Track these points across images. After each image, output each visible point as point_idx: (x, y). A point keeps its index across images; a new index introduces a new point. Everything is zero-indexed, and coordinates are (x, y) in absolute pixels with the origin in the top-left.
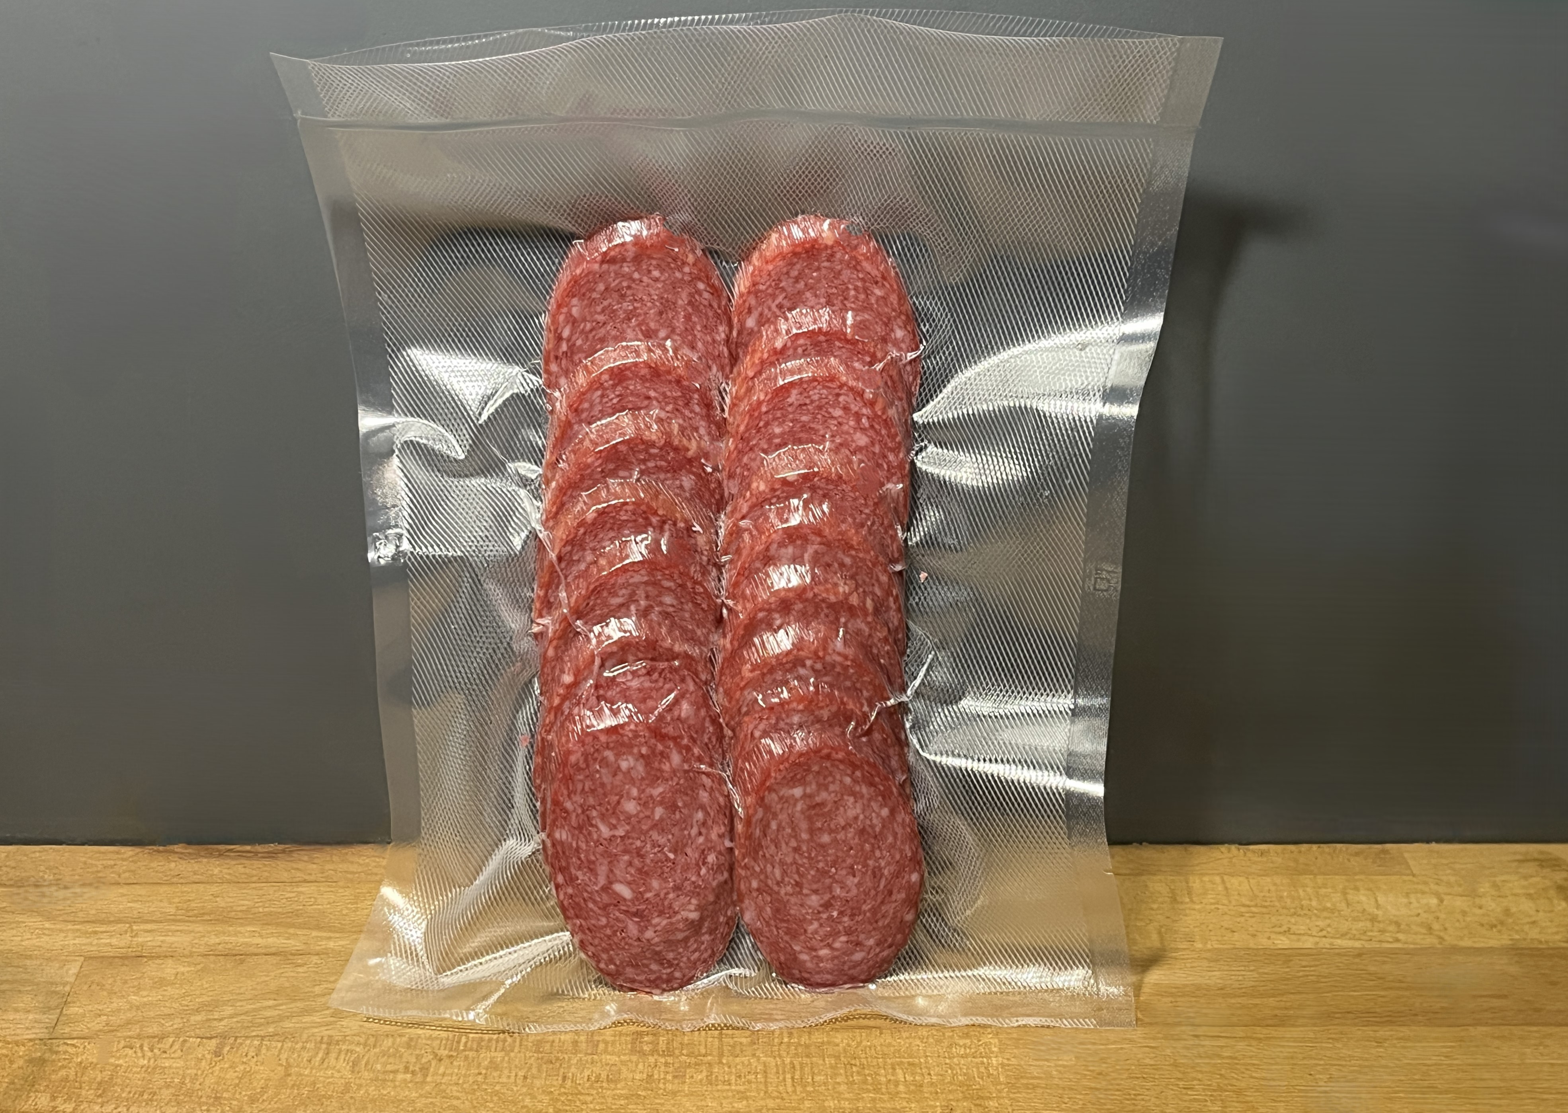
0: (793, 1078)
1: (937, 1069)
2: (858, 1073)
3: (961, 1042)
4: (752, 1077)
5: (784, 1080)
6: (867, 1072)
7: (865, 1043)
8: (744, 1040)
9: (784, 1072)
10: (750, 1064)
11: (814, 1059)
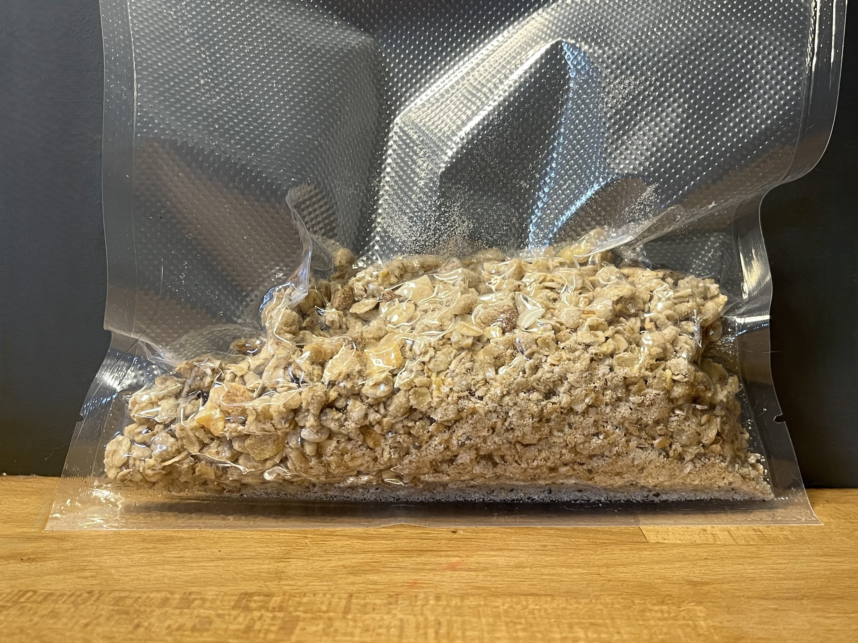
0: (437, 633)
1: (628, 629)
2: (524, 630)
3: (656, 608)
4: (383, 631)
5: (426, 634)
6: (535, 629)
7: (532, 606)
8: (378, 601)
9: (426, 627)
10: (382, 619)
11: (467, 618)
